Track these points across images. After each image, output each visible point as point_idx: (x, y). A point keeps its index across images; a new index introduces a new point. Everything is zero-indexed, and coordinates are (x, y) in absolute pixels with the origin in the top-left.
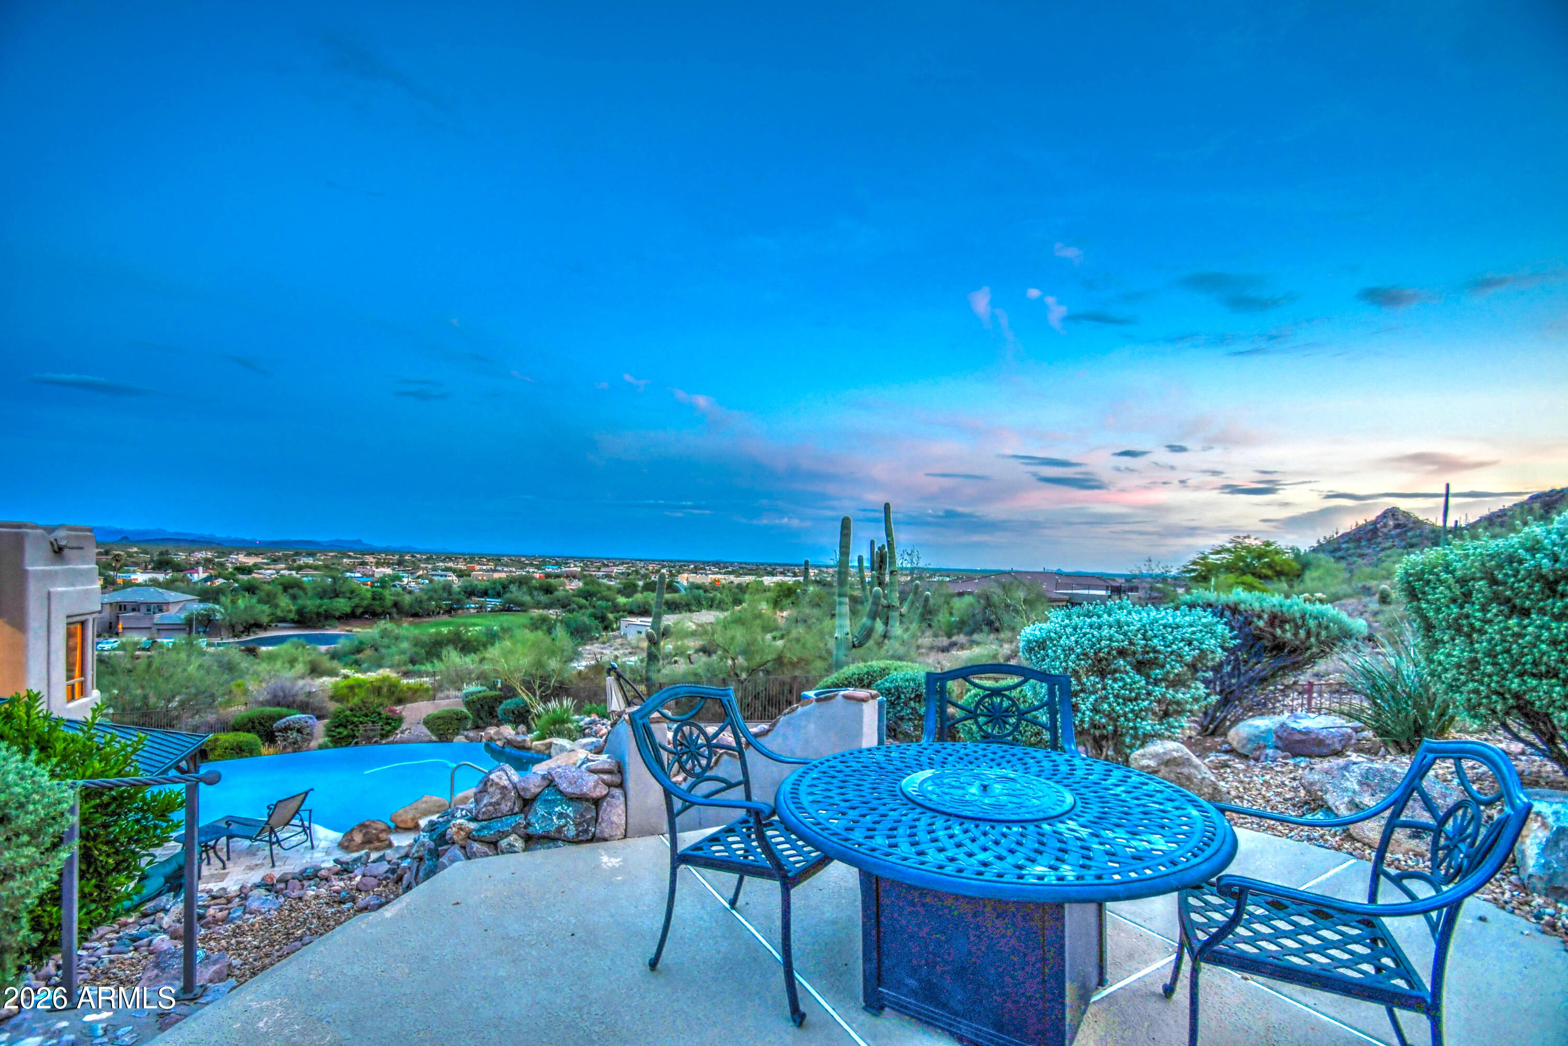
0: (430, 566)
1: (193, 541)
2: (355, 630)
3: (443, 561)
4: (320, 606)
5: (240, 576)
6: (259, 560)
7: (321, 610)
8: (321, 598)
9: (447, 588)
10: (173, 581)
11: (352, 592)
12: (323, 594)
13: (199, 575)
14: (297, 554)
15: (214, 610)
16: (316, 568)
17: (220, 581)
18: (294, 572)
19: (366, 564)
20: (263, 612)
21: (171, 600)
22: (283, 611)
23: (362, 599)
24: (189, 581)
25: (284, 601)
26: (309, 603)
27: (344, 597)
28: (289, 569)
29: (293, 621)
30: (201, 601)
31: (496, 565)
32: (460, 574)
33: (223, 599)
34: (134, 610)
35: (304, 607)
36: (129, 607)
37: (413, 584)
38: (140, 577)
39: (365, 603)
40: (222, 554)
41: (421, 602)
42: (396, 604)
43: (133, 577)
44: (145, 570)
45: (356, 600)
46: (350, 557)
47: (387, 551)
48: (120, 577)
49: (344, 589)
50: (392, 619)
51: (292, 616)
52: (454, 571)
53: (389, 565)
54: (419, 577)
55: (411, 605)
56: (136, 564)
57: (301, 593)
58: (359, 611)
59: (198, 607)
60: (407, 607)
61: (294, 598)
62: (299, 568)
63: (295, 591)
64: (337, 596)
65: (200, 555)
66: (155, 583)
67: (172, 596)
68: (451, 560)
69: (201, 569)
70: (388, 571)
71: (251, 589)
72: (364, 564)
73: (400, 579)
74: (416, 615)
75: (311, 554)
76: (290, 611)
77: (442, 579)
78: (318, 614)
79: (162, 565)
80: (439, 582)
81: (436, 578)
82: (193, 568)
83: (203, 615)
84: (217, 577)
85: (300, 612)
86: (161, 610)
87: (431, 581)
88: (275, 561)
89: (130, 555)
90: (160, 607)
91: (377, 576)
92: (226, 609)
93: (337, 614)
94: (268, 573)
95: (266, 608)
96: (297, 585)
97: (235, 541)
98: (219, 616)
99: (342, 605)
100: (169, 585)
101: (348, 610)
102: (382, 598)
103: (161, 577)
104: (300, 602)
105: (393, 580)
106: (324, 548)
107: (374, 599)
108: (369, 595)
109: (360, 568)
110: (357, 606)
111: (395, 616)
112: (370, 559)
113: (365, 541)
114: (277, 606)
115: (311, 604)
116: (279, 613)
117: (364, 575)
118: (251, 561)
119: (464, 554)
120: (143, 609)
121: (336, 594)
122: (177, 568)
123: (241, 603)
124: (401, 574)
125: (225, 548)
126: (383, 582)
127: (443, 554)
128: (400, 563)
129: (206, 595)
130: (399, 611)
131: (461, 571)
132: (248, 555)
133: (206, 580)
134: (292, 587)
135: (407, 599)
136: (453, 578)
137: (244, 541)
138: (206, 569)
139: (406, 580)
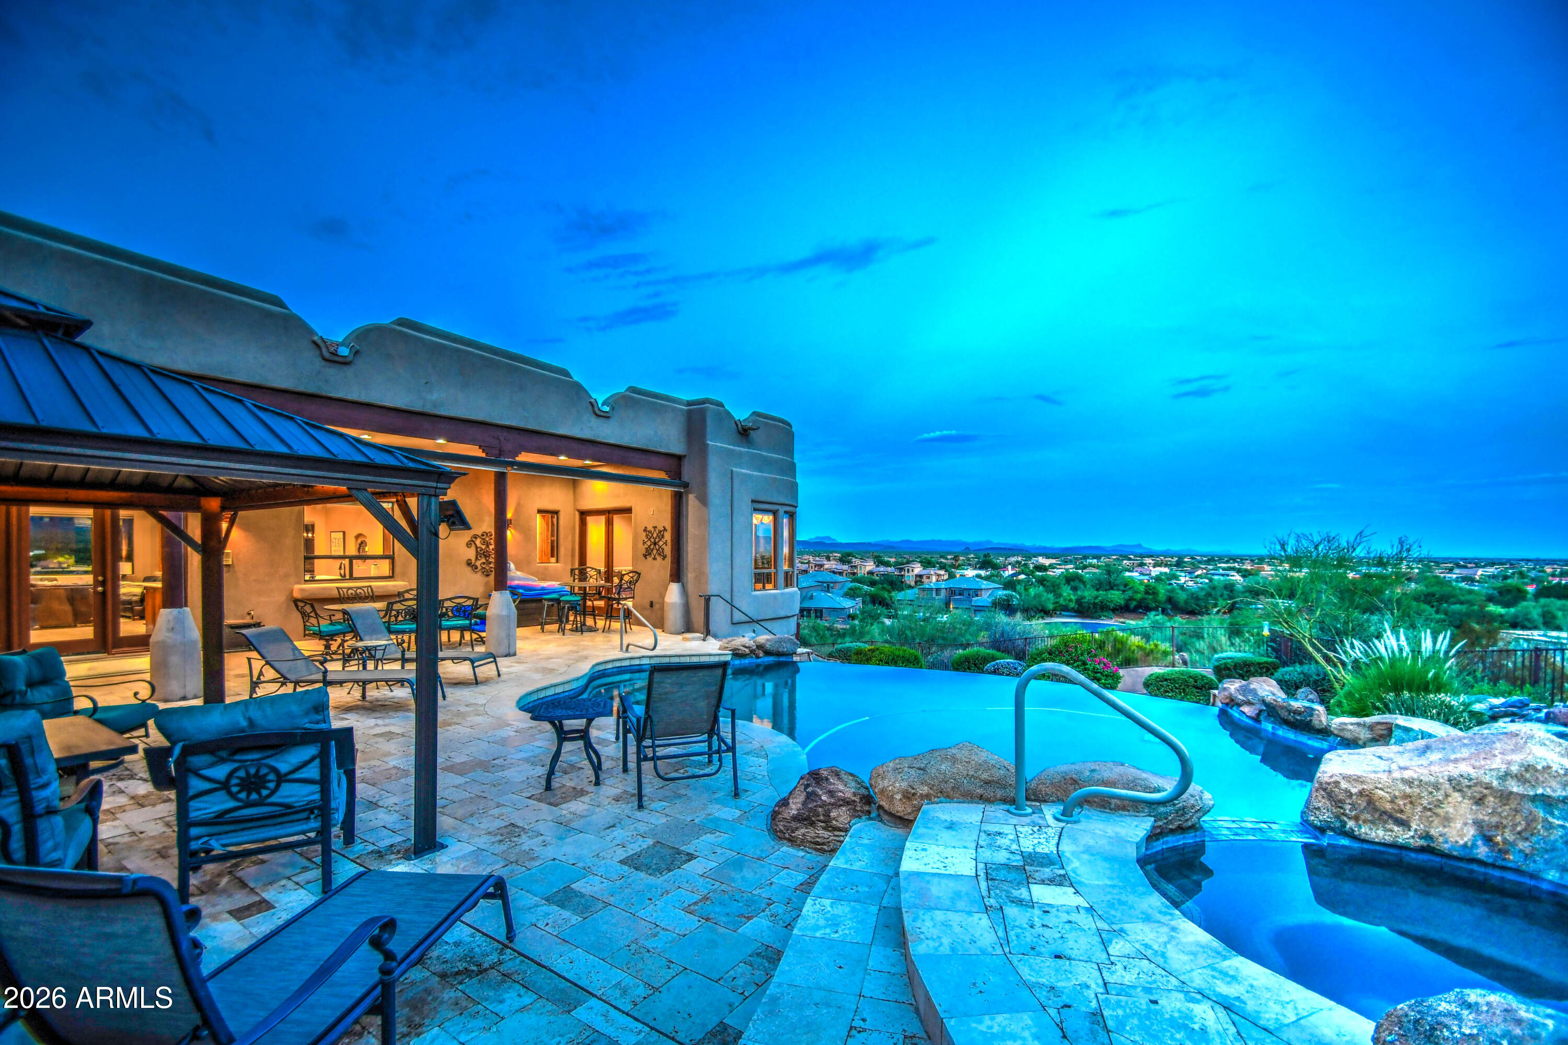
0: (1211, 567)
1: (1010, 549)
2: (1128, 621)
3: (1227, 562)
4: (1096, 597)
5: (1038, 573)
6: (1054, 561)
7: (1097, 601)
8: (1097, 590)
9: (1230, 588)
10: (992, 575)
11: (1126, 585)
12: (1099, 586)
13: (1010, 571)
14: (1085, 558)
15: (1012, 596)
16: (1098, 567)
17: (1022, 577)
18: (1080, 571)
19: (1145, 564)
20: (1049, 599)
21: (983, 587)
22: (1065, 600)
23: (1136, 592)
24: (1001, 576)
25: (1066, 591)
26: (1086, 594)
27: (1118, 590)
28: (1077, 569)
29: (1073, 610)
30: (1004, 589)
31: (1291, 567)
32: (1245, 574)
33: (1018, 587)
34: (960, 594)
35: (1084, 598)
36: (957, 592)
37: (1190, 583)
38: (970, 573)
39: (1139, 596)
40: (1030, 558)
41: (1197, 599)
42: (1170, 600)
43: (966, 572)
44: (975, 568)
45: (1130, 593)
46: (1130, 559)
47: (1166, 554)
48: (958, 573)
49: (1118, 582)
50: (1164, 612)
51: (1072, 605)
52: (1238, 571)
53: (1166, 565)
54: (1197, 577)
55: (1186, 602)
56: (970, 565)
57: (1082, 586)
58: (1134, 604)
59: (1001, 593)
60: (1182, 604)
61: (1075, 589)
62: (1085, 567)
63: (1076, 583)
64: (1112, 588)
65: (1013, 559)
66: (979, 576)
67: (985, 584)
68: (1235, 561)
69: (1010, 567)
70: (1166, 570)
71: (1042, 581)
72: (1142, 565)
73: (1176, 577)
74: (1192, 613)
75: (1098, 557)
76: (1071, 600)
77: (1222, 578)
78: (1095, 604)
79: (984, 565)
80: (1219, 581)
81: (1216, 577)
82: (1005, 568)
83: (1004, 600)
84: (1019, 574)
85: (1079, 601)
86: (977, 595)
87: (1211, 580)
88: (1066, 562)
89: (969, 559)
90: (977, 592)
91: (1153, 574)
92: (1020, 595)
93: (1112, 606)
94: (1058, 572)
95: (1051, 596)
96: (1079, 578)
97: (1038, 548)
98: (1015, 602)
99: (1116, 596)
100: (987, 578)
101: (1123, 602)
102: (1155, 593)
103: (983, 573)
104: (1079, 593)
105: (1170, 579)
106: (1107, 552)
107: (1147, 592)
108: (1142, 588)
109: (1139, 569)
110: (1131, 599)
111: (1169, 611)
112: (1148, 561)
113: (1145, 545)
114: (1060, 595)
115: (1088, 594)
116: (1061, 601)
117: (1142, 574)
118: (1047, 562)
119: (1250, 556)
120: (966, 593)
121: (1112, 586)
122: (995, 567)
123: (1032, 591)
124: (1178, 573)
125: (1029, 553)
126: (1158, 579)
127: (1226, 556)
128: (1179, 564)
129: (1010, 584)
130: (1173, 606)
131: (1246, 570)
132: (1048, 557)
133: (1013, 575)
134: (1073, 580)
135: (1182, 597)
136: (1237, 578)
137: (1045, 548)
138: (1013, 567)
139: (1182, 580)
